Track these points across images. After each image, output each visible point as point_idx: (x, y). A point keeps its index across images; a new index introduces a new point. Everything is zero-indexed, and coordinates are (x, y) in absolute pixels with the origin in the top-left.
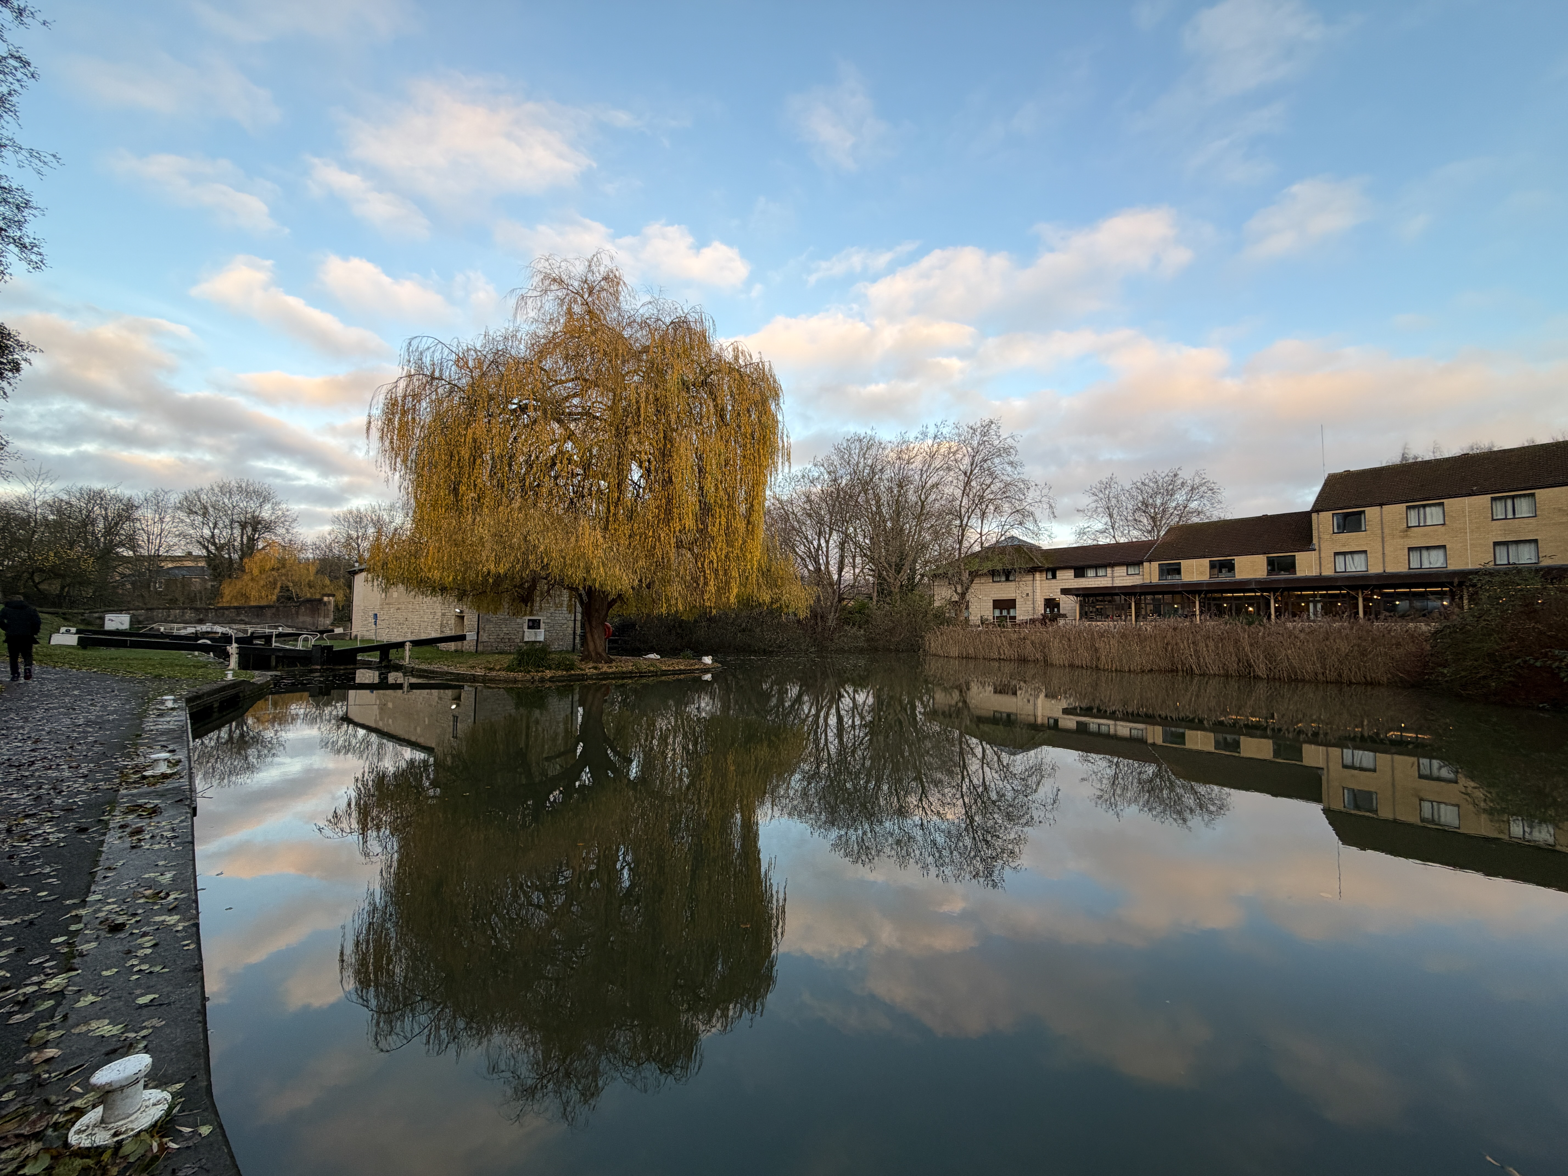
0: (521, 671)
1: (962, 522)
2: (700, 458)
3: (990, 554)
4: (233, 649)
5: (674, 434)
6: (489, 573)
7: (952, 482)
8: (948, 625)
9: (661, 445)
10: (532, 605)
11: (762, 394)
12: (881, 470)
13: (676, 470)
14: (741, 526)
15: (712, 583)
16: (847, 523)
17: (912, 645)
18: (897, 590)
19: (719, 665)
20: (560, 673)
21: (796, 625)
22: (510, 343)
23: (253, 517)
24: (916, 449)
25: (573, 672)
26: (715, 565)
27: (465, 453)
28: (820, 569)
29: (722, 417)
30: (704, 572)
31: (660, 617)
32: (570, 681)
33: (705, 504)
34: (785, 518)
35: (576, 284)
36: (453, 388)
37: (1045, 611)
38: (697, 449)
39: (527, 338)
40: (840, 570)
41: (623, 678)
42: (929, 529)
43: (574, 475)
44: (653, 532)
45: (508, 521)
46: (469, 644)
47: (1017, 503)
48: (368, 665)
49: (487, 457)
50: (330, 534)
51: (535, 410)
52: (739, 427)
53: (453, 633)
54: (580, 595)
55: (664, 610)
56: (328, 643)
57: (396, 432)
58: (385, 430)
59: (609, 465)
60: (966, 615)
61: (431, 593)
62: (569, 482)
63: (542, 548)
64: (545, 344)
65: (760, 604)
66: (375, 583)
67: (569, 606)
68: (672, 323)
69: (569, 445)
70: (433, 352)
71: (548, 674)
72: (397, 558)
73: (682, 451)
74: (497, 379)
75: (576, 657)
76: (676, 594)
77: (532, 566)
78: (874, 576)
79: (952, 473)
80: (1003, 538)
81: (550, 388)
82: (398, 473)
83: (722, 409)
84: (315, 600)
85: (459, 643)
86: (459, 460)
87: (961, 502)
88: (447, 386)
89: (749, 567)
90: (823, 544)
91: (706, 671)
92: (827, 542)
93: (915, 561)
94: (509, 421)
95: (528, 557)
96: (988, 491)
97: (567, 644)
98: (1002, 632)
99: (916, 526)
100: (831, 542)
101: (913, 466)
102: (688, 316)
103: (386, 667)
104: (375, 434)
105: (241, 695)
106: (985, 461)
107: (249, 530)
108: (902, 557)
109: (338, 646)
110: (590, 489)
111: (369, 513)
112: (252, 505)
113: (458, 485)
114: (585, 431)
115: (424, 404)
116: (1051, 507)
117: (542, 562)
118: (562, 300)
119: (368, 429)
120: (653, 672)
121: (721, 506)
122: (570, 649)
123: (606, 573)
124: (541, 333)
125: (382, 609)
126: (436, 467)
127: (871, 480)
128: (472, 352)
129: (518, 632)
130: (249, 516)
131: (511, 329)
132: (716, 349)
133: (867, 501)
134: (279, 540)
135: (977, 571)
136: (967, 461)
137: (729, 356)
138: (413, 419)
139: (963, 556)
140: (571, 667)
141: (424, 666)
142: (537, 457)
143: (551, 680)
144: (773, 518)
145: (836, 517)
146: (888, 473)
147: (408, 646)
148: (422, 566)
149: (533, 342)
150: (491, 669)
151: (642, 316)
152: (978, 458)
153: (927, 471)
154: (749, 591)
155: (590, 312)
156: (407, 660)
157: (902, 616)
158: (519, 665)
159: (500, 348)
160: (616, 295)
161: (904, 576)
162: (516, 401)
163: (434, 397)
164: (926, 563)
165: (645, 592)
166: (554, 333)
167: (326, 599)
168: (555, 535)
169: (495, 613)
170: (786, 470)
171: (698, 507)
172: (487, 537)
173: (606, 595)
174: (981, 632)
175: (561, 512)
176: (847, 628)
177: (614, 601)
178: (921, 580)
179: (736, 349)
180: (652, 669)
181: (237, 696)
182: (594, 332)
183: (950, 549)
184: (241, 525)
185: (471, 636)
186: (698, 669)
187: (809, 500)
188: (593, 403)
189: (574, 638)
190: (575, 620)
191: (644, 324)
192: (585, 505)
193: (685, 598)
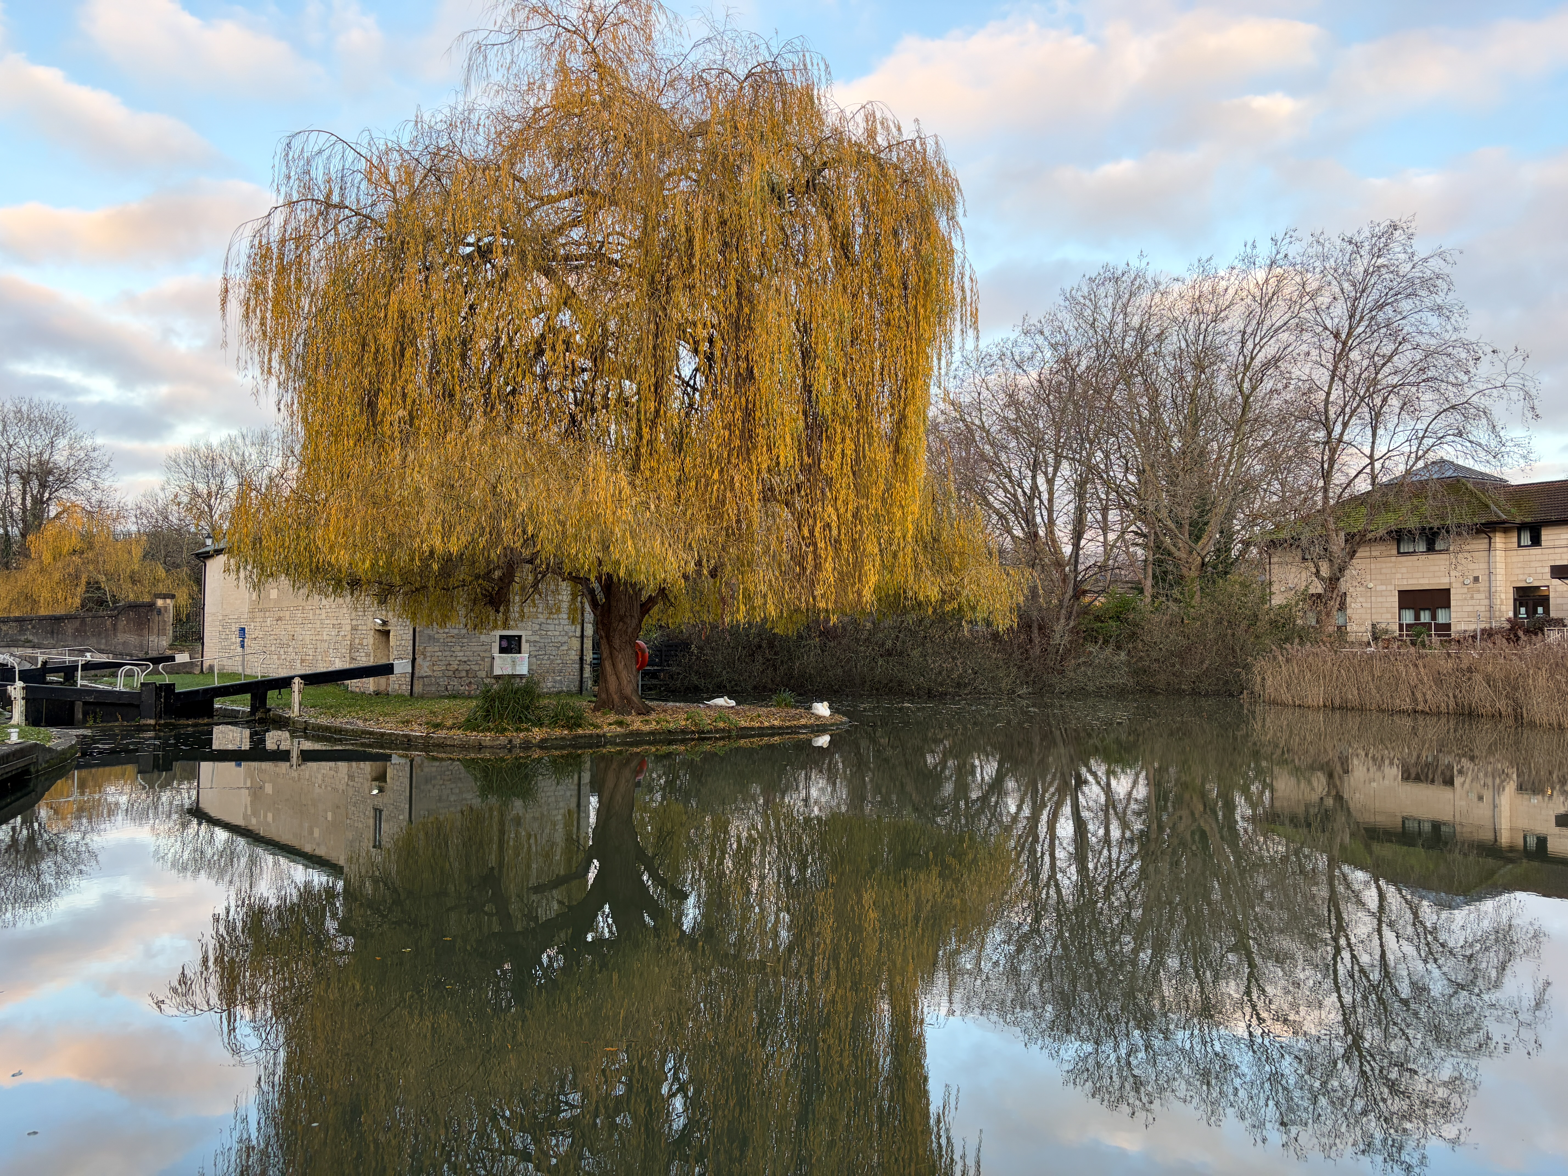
0: (489, 730)
1: (1329, 434)
2: (805, 330)
3: (1391, 499)
4: (16, 690)
5: (757, 286)
6: (432, 553)
7: (1308, 354)
8: (1302, 643)
9: (732, 310)
10: (507, 611)
11: (922, 199)
12: (1160, 337)
13: (760, 356)
14: (882, 455)
15: (828, 566)
16: (1091, 443)
17: (1226, 682)
18: (1194, 573)
19: (845, 719)
20: (558, 732)
21: (990, 644)
22: (460, 135)
23: (40, 462)
24: (1231, 291)
25: (580, 731)
26: (835, 532)
27: (387, 338)
28: (1036, 534)
29: (845, 249)
30: (815, 545)
31: (734, 630)
32: (575, 747)
33: (815, 416)
34: (966, 438)
35: (574, 15)
36: (364, 220)
37: (1516, 612)
38: (798, 313)
39: (487, 122)
40: (1077, 535)
41: (670, 743)
42: (1259, 451)
43: (575, 371)
44: (721, 471)
45: (463, 458)
46: (397, 682)
47: (1451, 392)
48: (231, 718)
49: (425, 343)
50: (163, 489)
51: (505, 253)
52: (878, 266)
53: (370, 662)
54: (592, 592)
55: (741, 616)
56: (167, 680)
57: (270, 306)
58: (252, 303)
59: (639, 351)
60: (1341, 622)
61: (334, 592)
62: (568, 384)
63: (523, 507)
64: (521, 132)
65: (920, 604)
66: (242, 574)
67: (572, 611)
68: (750, 75)
69: (566, 317)
70: (328, 158)
71: (537, 734)
72: (277, 530)
73: (771, 316)
74: (438, 201)
75: (584, 704)
76: (764, 588)
77: (508, 539)
78: (1145, 547)
79: (1306, 336)
80: (1421, 464)
81: (530, 213)
82: (274, 378)
83: (846, 235)
84: (143, 605)
85: (382, 680)
86: (377, 351)
87: (1328, 394)
88: (354, 219)
89: (898, 534)
90: (1043, 486)
91: (820, 729)
92: (1050, 482)
93: (1230, 515)
94: (460, 276)
95: (500, 523)
96: (1386, 370)
97: (568, 679)
98: (1421, 657)
99: (1233, 446)
100: (1058, 481)
101: (1225, 326)
102: (778, 60)
103: (262, 721)
104: (235, 309)
105: (33, 769)
106: (1381, 307)
107: (35, 484)
108: (1204, 507)
109: (183, 685)
110: (605, 397)
111: (227, 450)
112: (39, 443)
113: (376, 395)
114: (594, 289)
115: (315, 253)
116: (1528, 396)
117: (524, 532)
118: (549, 47)
119: (224, 302)
120: (723, 730)
121: (844, 420)
122: (574, 688)
123: (637, 551)
124: (512, 112)
125: (253, 619)
126: (338, 366)
127: (1139, 356)
128: (395, 155)
129: (483, 659)
130: (33, 460)
131: (460, 108)
132: (831, 119)
133: (1131, 399)
134: (81, 501)
135: (1363, 534)
136: (1340, 310)
137: (857, 131)
138: (299, 281)
139: (1332, 502)
140: (576, 722)
141: (324, 721)
142: (511, 340)
143: (543, 745)
144: (942, 440)
145: (1068, 432)
146: (1173, 342)
147: (297, 683)
148: (319, 543)
149: (500, 128)
150: (437, 726)
151: (695, 66)
152: (1366, 302)
153: (1254, 334)
154: (899, 578)
155: (598, 66)
156: (296, 709)
157: (1205, 625)
158: (486, 717)
159: (442, 144)
160: (645, 30)
161: (1208, 545)
162: (471, 239)
163: (331, 239)
164: (1253, 519)
165: (707, 583)
166: (537, 110)
167: (160, 602)
168: (546, 483)
169: (443, 624)
170: (970, 345)
171: (801, 424)
172: (427, 488)
173: (636, 589)
174: (1371, 657)
175: (554, 440)
176: (1091, 648)
177: (651, 600)
178: (1242, 553)
179: (870, 118)
180: (721, 725)
181: (26, 771)
182: (606, 104)
183: (1304, 489)
184: (22, 478)
185: (402, 667)
186: (805, 726)
187: (1013, 401)
188: (609, 235)
189: (582, 669)
190: (582, 636)
191: (698, 82)
192: (597, 425)
193: (779, 594)
